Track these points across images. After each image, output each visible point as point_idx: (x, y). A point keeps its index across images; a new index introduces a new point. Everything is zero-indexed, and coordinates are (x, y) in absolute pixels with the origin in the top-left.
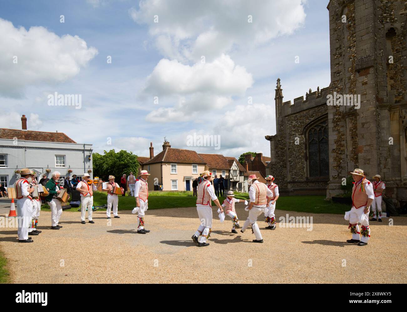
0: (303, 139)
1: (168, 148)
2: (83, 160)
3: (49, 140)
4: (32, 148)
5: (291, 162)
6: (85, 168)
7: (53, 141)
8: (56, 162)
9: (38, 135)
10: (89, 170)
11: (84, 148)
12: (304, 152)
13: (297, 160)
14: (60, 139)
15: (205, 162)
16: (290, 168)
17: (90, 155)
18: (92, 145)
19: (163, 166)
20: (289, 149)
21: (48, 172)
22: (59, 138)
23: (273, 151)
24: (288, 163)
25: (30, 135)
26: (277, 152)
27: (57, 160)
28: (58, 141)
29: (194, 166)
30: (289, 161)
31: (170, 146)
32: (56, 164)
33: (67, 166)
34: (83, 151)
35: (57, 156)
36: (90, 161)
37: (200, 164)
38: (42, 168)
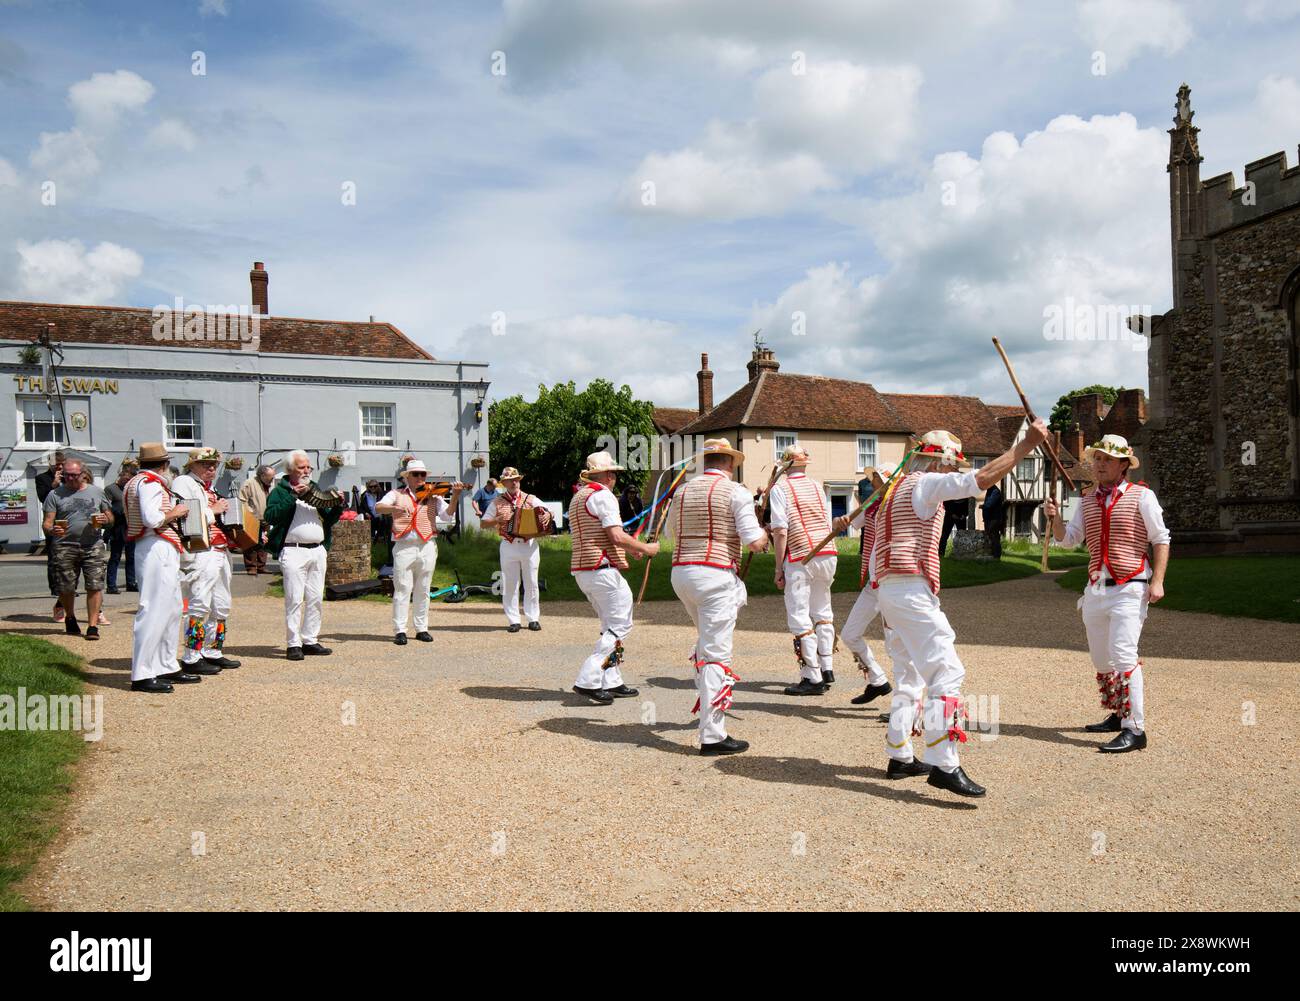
1: (764, 373)
2: (455, 421)
3: (339, 351)
4: (283, 379)
5: (1233, 419)
6: (461, 452)
7: (354, 352)
8: (361, 430)
9: (305, 334)
10: (475, 456)
11: (460, 377)
15: (908, 425)
16: (1229, 443)
17: (481, 403)
18: (487, 366)
19: (744, 441)
20: (1224, 368)
21: (335, 465)
22: (376, 340)
23: (1157, 378)
24: (1222, 426)
25: (279, 332)
26: (1173, 381)
27: (365, 421)
28: (371, 353)
29: (863, 443)
30: (1225, 417)
31: (775, 367)
32: (362, 437)
33: (400, 445)
34: (457, 387)
35: (366, 408)
36: (482, 424)
37: (887, 434)
38: (317, 451)
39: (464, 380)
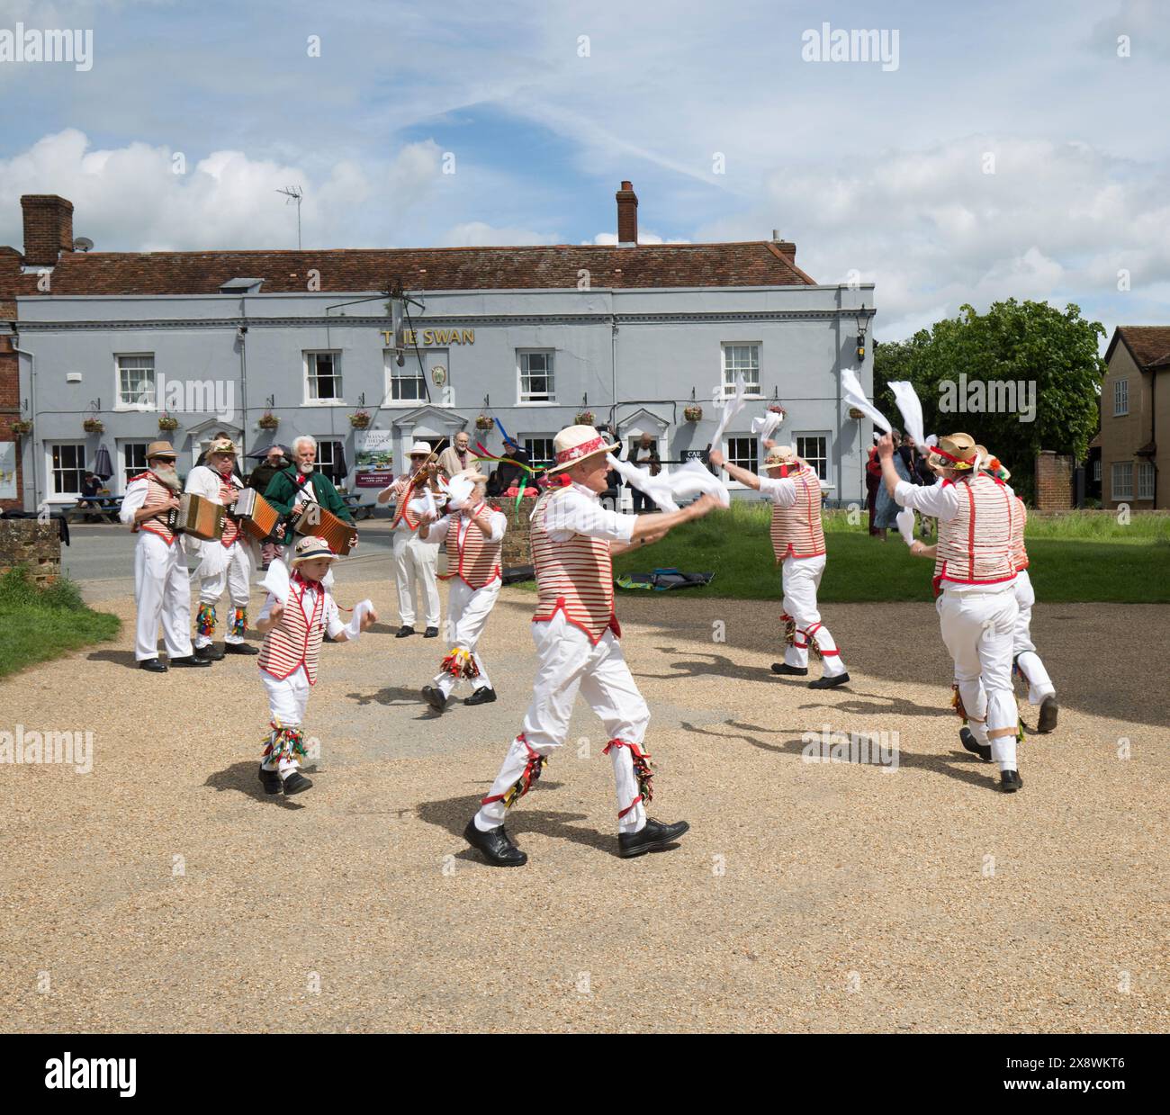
2: (832, 361)
4: (638, 319)
6: (839, 399)
7: (722, 281)
8: (723, 376)
11: (839, 305)
14: (752, 271)
17: (864, 336)
18: (871, 289)
21: (692, 420)
25: (642, 262)
27: (729, 364)
32: (725, 385)
33: (767, 392)
34: (835, 317)
35: (729, 347)
36: (862, 363)
38: (673, 402)
39: (843, 308)
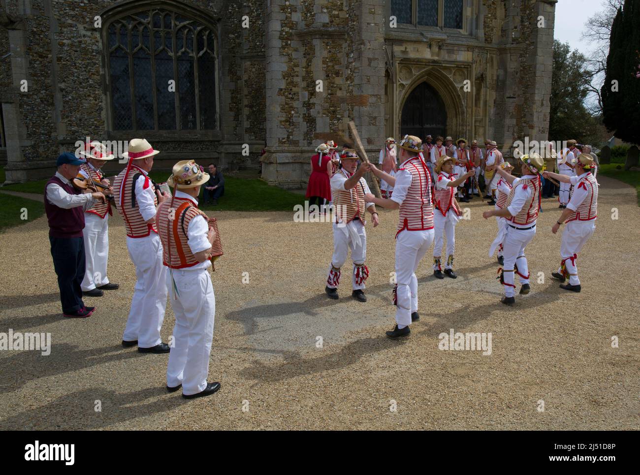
0: (97, 42)
5: (66, 92)
12: (101, 73)
13: (81, 89)
16: (64, 106)
20: (59, 59)
24: (59, 96)
30: (62, 90)
